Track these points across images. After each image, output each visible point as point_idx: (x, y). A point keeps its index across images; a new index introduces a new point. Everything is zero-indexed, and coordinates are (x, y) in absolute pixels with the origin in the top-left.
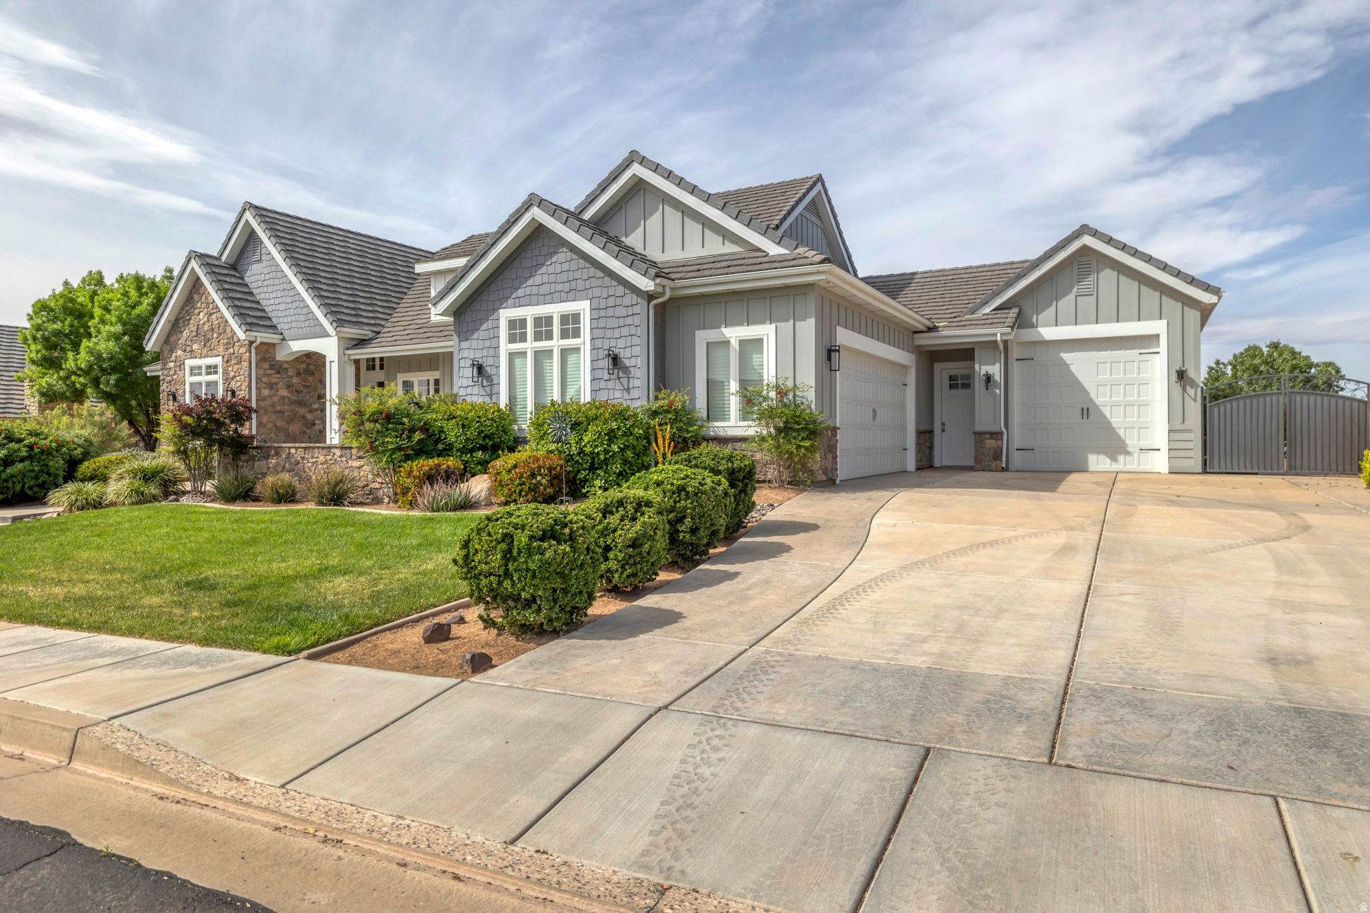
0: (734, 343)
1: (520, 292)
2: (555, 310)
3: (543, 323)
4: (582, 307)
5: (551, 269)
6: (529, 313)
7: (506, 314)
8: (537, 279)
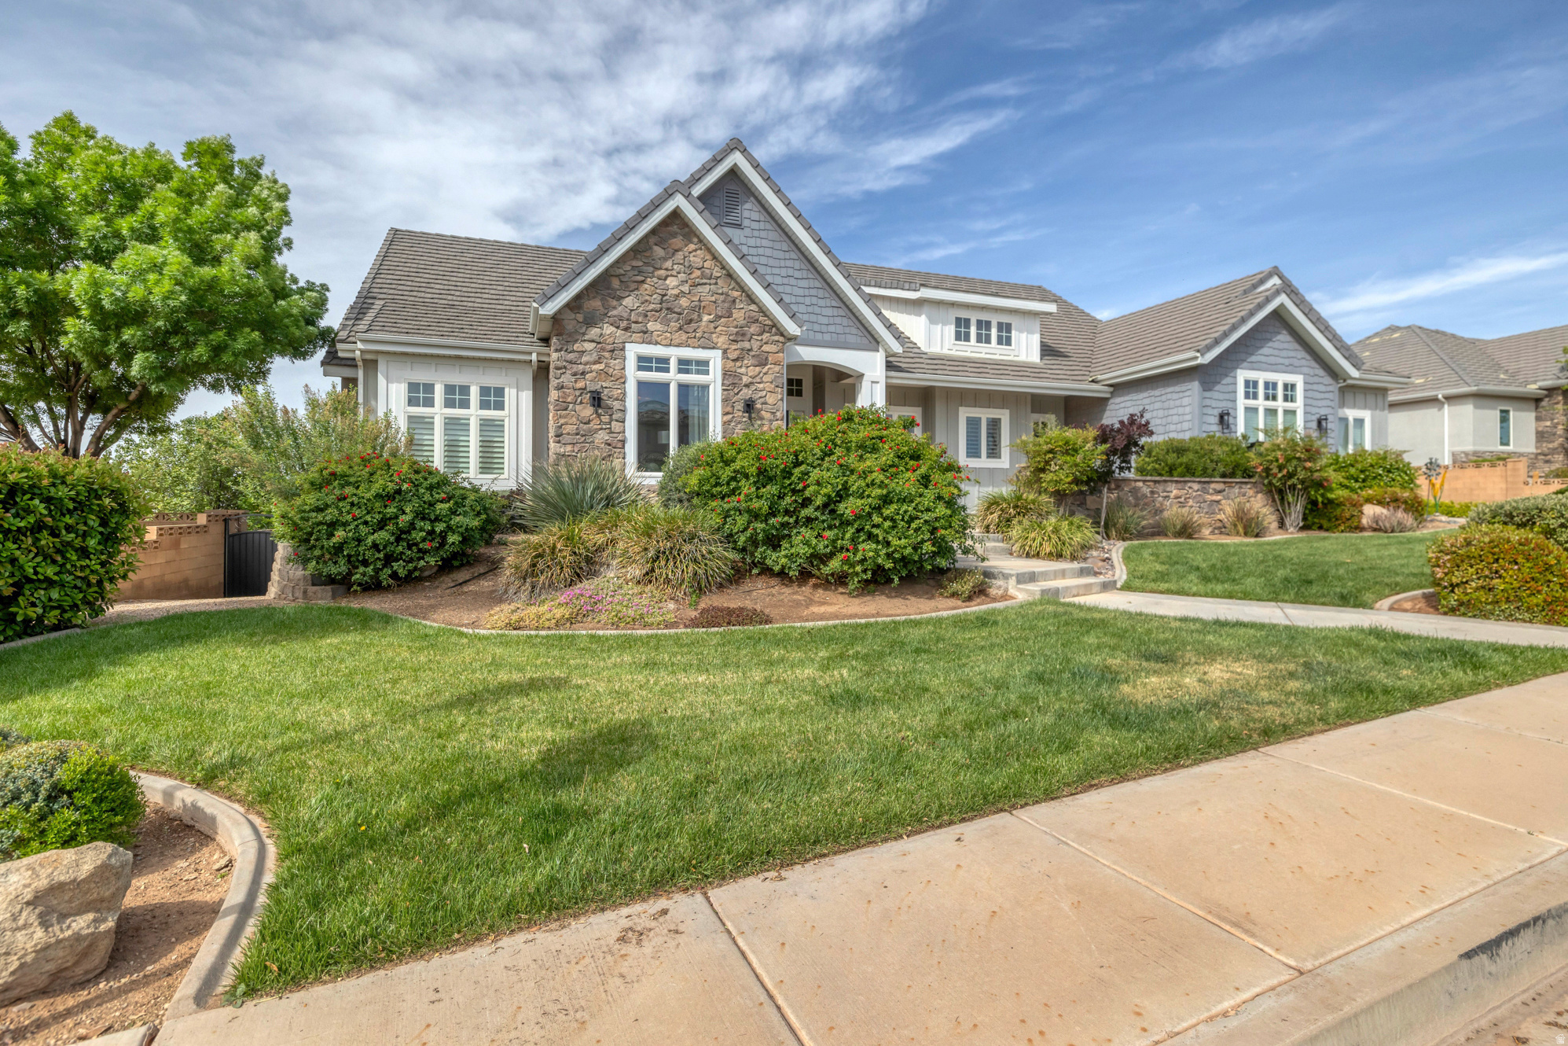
0: (1351, 419)
1: (1253, 358)
2: (1281, 378)
3: (1270, 386)
4: (1298, 380)
5: (1275, 345)
6: (1262, 377)
7: (1242, 375)
8: (1265, 351)
